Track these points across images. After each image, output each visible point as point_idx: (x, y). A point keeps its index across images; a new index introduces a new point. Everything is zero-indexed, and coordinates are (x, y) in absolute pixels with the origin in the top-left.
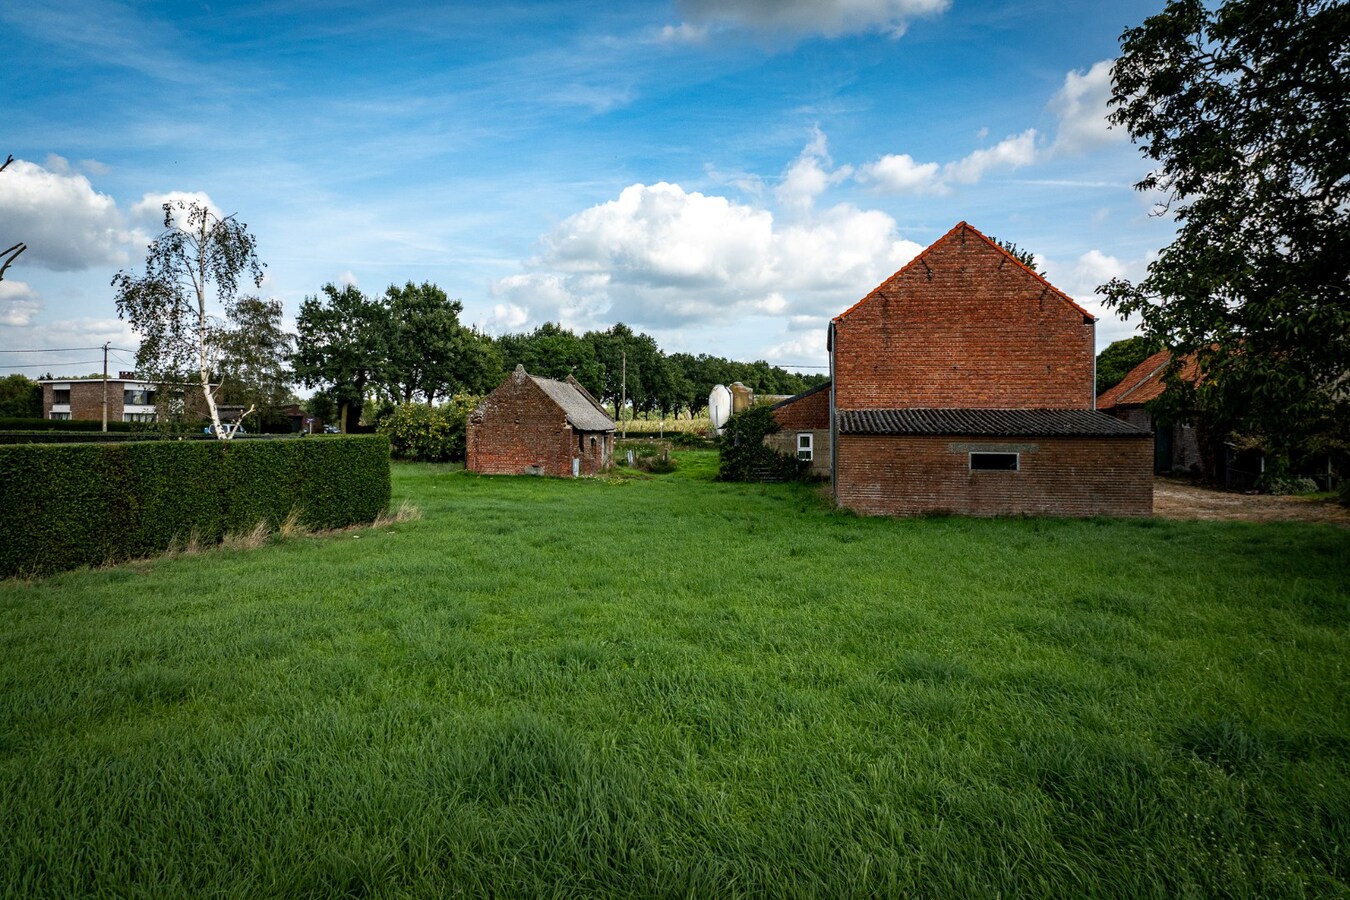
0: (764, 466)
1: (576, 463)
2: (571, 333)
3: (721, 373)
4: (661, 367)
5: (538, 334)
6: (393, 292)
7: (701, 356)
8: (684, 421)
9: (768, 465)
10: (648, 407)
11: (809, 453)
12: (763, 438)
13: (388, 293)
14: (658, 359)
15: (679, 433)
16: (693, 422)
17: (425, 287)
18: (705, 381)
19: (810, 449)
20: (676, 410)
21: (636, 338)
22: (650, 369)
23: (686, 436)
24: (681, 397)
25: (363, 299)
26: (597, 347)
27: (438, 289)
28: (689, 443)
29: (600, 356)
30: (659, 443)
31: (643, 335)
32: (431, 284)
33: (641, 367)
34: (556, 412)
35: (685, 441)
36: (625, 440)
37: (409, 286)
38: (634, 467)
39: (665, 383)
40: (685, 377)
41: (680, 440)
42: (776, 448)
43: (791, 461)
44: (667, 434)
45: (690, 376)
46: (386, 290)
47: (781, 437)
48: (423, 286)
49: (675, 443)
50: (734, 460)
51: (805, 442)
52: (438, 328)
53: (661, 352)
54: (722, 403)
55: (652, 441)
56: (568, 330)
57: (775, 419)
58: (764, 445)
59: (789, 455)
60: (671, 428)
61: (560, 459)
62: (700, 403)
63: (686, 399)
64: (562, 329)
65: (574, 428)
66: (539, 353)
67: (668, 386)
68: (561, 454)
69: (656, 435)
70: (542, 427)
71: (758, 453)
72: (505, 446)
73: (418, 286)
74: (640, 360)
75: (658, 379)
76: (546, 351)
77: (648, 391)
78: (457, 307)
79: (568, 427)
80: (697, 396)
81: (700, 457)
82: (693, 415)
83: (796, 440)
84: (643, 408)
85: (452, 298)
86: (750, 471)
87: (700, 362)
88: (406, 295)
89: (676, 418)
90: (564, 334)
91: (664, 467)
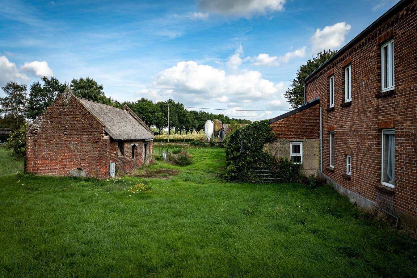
0: (265, 168)
1: (113, 166)
2: (151, 102)
3: (207, 118)
4: (185, 115)
5: (139, 102)
6: (74, 82)
7: (200, 111)
8: (194, 135)
9: (267, 168)
10: (181, 129)
11: (299, 158)
12: (263, 146)
13: (72, 82)
14: (185, 112)
15: (193, 140)
16: (197, 135)
17: (88, 79)
18: (202, 120)
19: (301, 154)
20: (191, 131)
21: (176, 104)
22: (181, 115)
23: (196, 141)
24: (193, 126)
25: (59, 83)
26: (161, 107)
27: (94, 80)
28: (197, 145)
29: (162, 110)
30: (184, 144)
31: (179, 103)
32: (91, 78)
33: (178, 115)
34: (95, 125)
35: (196, 143)
36: (168, 143)
37: (81, 79)
38: (166, 161)
39: (187, 121)
40: (195, 119)
41: (194, 143)
42: (274, 154)
43: (285, 165)
44: (188, 140)
45: (196, 118)
46: (71, 81)
47: (278, 145)
48: (87, 79)
49: (191, 145)
50: (240, 164)
51: (296, 149)
52: (92, 96)
53: (186, 109)
54: (210, 127)
55: (180, 144)
56: (150, 101)
57: (273, 131)
58: (264, 151)
59: (284, 160)
60: (189, 138)
61: (99, 164)
62: (201, 127)
63: (195, 127)
64: (148, 100)
65: (111, 138)
66: (138, 109)
67: (188, 122)
68: (100, 159)
69: (182, 141)
70: (84, 138)
71: (259, 158)
72: (56, 152)
73: (85, 79)
74: (177, 112)
75: (184, 119)
76: (141, 108)
77: (181, 123)
78: (101, 87)
79: (106, 137)
80: (199, 126)
81: (204, 152)
82: (197, 133)
83: (289, 147)
84: (179, 130)
85: (99, 84)
86: (253, 172)
87: (200, 114)
88: (80, 83)
89: (191, 134)
90: (149, 102)
91: (184, 162)
